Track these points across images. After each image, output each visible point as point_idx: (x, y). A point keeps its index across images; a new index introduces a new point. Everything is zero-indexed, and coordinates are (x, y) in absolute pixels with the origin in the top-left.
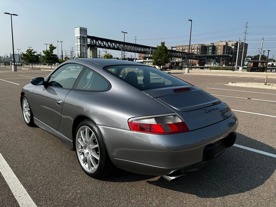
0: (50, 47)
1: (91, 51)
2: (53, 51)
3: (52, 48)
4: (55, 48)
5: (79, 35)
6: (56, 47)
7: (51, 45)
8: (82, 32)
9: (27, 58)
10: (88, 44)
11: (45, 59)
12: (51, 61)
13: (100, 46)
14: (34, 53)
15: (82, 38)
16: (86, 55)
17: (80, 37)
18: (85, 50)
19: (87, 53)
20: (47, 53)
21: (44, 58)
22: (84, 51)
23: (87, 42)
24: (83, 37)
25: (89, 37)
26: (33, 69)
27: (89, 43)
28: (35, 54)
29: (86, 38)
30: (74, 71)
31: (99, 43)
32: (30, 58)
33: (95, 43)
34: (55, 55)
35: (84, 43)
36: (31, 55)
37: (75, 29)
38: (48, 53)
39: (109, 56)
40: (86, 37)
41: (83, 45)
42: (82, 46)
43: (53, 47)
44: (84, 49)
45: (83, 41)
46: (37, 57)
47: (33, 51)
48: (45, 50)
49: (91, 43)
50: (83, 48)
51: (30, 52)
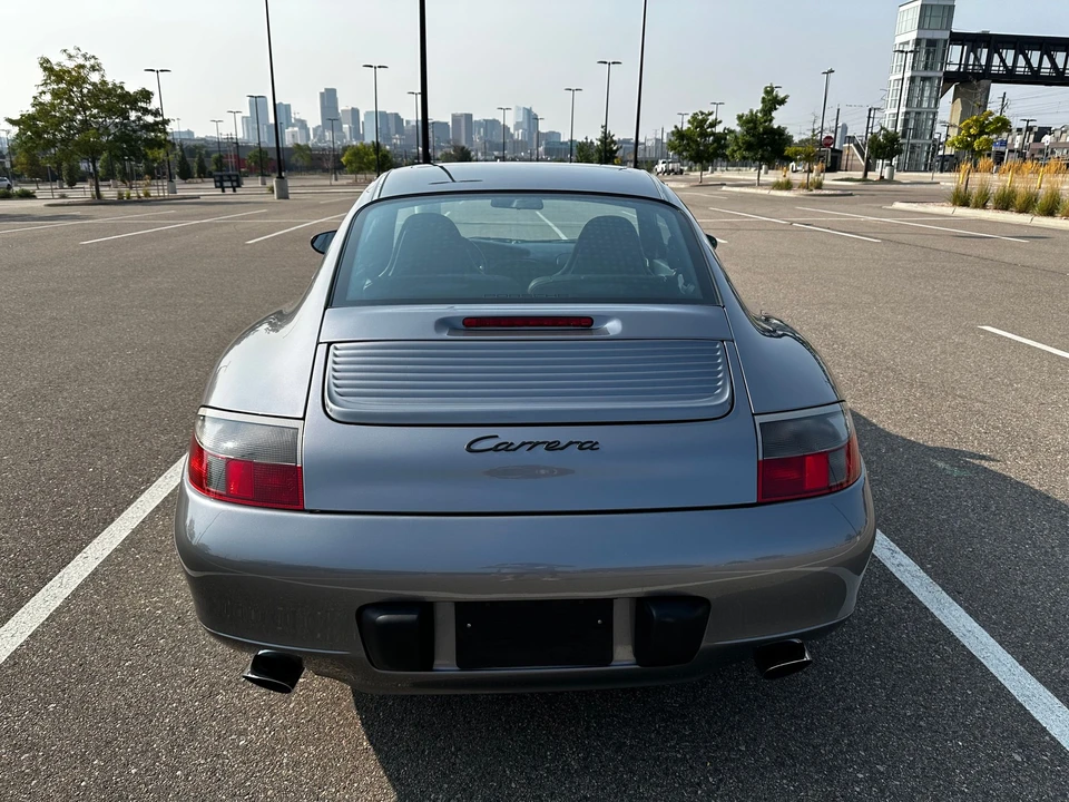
0: (763, 98)
1: (959, 100)
2: (774, 114)
3: (772, 101)
4: (782, 102)
5: (913, 36)
6: (786, 97)
7: (769, 91)
8: (927, 19)
9: (688, 144)
10: (946, 73)
11: (740, 148)
12: (760, 152)
13: (1010, 77)
14: (713, 125)
15: (924, 45)
16: (930, 122)
17: (918, 42)
18: (930, 97)
19: (935, 114)
20: (749, 122)
21: (737, 144)
22: (925, 105)
23: (944, 62)
24: (932, 43)
25: (958, 38)
26: (702, 185)
27: (953, 68)
28: (719, 129)
29: (941, 45)
30: (838, 192)
31: (1003, 60)
32: (698, 144)
33: (983, 62)
34: (780, 132)
35: (931, 69)
36: (704, 135)
37: (902, 9)
38: (751, 125)
39: (990, 123)
40: (946, 41)
41: (924, 79)
42: (918, 81)
43: (777, 96)
44: (927, 94)
45: (927, 58)
46: (719, 138)
47: (711, 118)
48: (747, 112)
49: (967, 65)
50: (923, 90)
51: (700, 122)
